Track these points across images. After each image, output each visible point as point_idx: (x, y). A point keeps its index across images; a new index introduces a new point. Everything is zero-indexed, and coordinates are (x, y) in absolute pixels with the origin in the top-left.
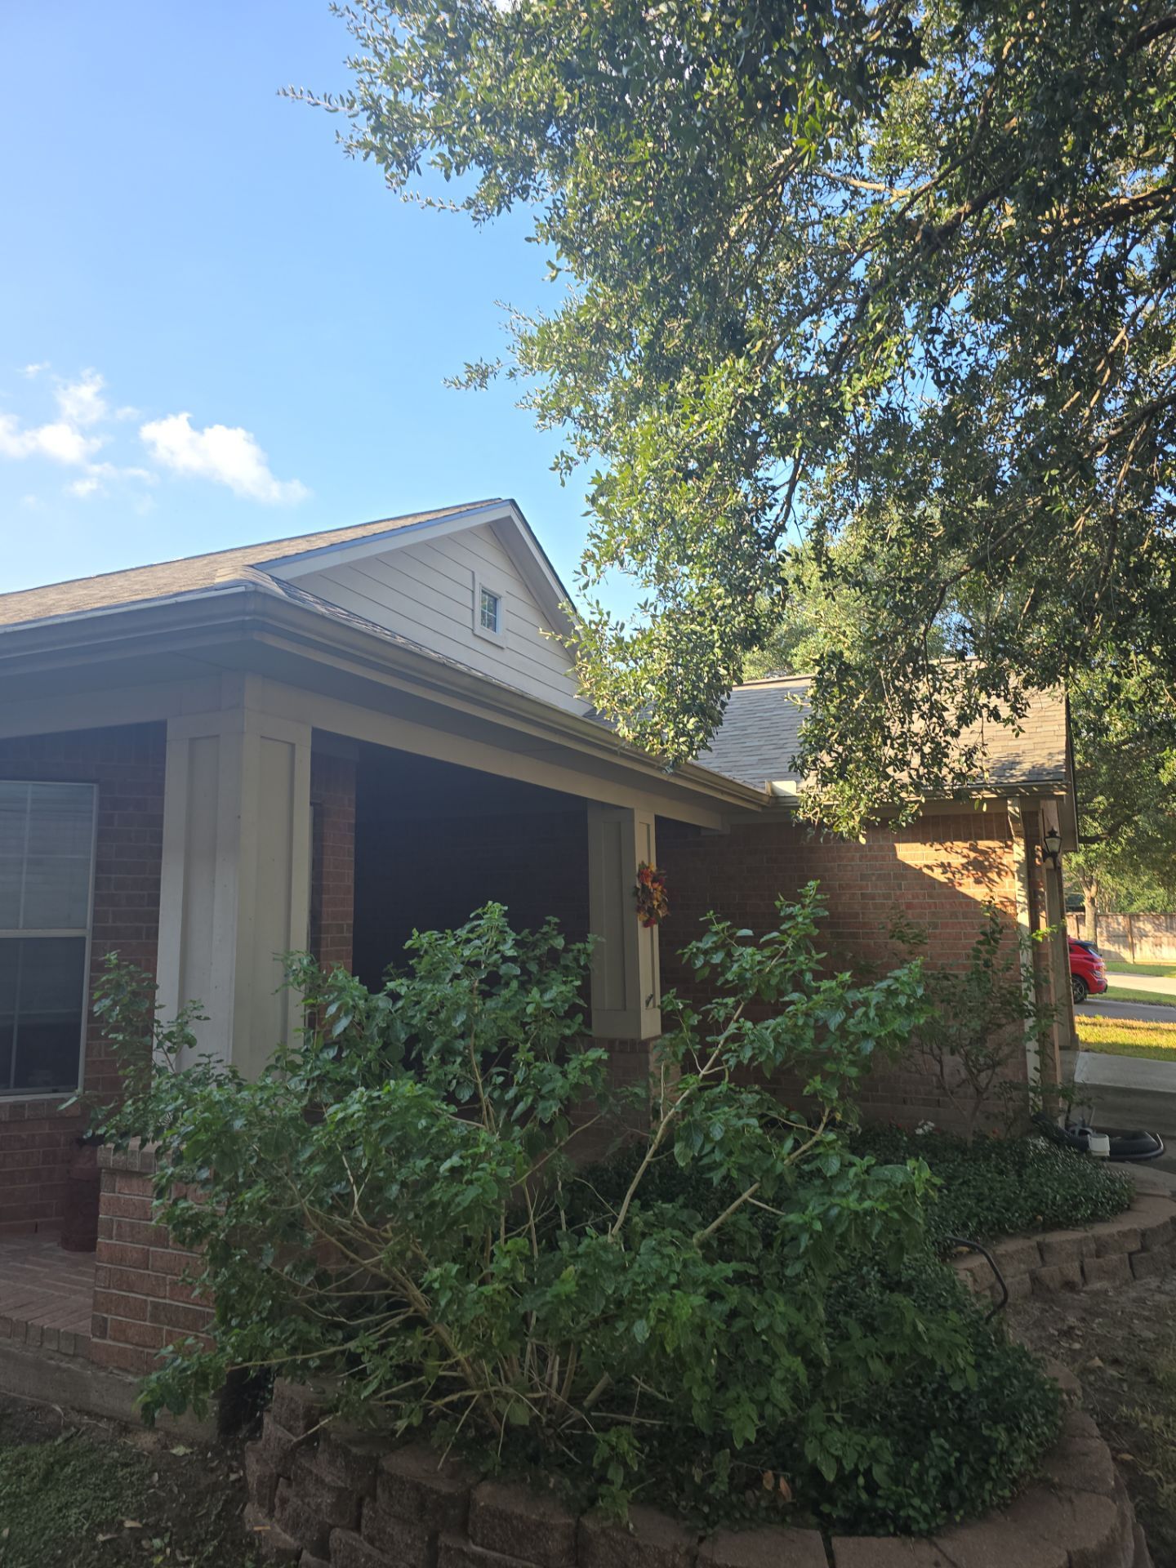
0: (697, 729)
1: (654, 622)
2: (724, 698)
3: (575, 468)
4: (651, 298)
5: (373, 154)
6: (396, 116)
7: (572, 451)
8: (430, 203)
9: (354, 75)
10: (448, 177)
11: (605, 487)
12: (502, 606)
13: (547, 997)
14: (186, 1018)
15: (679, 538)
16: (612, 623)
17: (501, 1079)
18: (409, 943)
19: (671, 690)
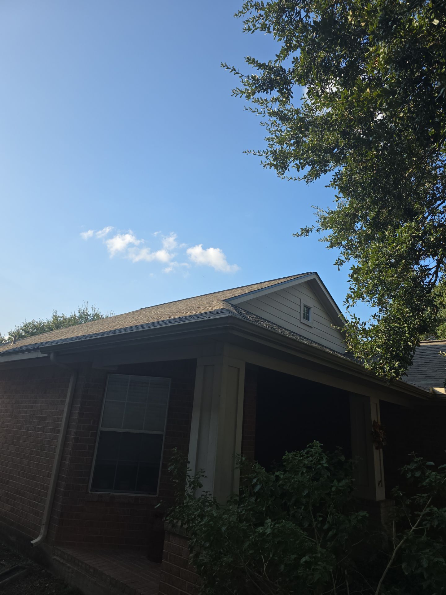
0: (400, 367)
1: (378, 322)
2: (412, 353)
3: (344, 264)
4: (374, 202)
5: (273, 167)
6: (282, 154)
7: (343, 258)
8: (291, 179)
9: (267, 142)
10: (298, 171)
11: (356, 270)
12: (311, 311)
13: (341, 484)
14: (198, 476)
15: (388, 289)
16: (361, 322)
17: (321, 519)
18: (284, 457)
19: (387, 351)
